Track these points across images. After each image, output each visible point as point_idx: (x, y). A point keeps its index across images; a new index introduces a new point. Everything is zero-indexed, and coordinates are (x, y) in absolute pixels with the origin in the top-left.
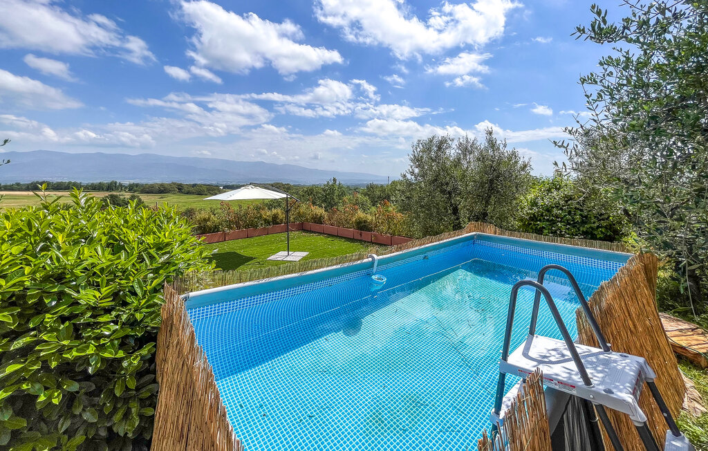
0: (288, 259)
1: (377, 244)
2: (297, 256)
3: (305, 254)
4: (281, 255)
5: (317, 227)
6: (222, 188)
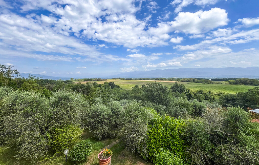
6: (210, 80)
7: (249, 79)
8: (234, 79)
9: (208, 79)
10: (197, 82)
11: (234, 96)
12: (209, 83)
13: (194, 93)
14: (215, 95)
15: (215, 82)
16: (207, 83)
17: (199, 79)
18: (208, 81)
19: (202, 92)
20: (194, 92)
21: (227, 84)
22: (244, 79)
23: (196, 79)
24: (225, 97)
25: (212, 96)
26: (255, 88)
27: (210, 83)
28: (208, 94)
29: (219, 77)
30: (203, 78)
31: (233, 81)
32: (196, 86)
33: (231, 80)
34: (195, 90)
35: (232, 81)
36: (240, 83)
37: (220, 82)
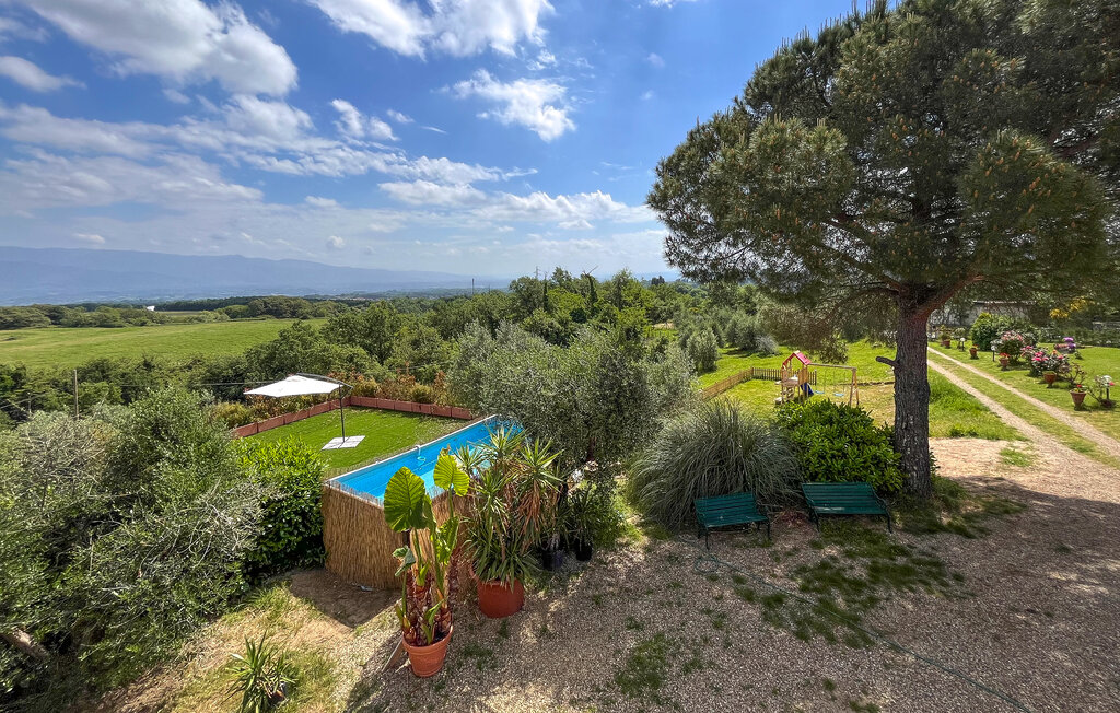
0: (344, 446)
1: (436, 416)
2: (353, 442)
3: (362, 438)
4: (336, 443)
5: (369, 401)
6: (152, 308)
7: (287, 300)
8: (245, 301)
9: (140, 307)
10: (77, 324)
11: (238, 363)
12: (143, 324)
13: (55, 383)
14: (172, 371)
15: (174, 315)
16: (136, 325)
17: (89, 307)
18: (140, 315)
19: (103, 372)
20: (54, 380)
21: (222, 320)
22: (275, 298)
23: (70, 307)
24: (208, 371)
25: (159, 380)
26: (295, 324)
27: (150, 322)
28: (138, 375)
29: (192, 295)
30: (117, 300)
31: (243, 307)
32: (76, 343)
33: (237, 304)
34: (61, 369)
35: (237, 308)
36: (263, 313)
37: (194, 314)
